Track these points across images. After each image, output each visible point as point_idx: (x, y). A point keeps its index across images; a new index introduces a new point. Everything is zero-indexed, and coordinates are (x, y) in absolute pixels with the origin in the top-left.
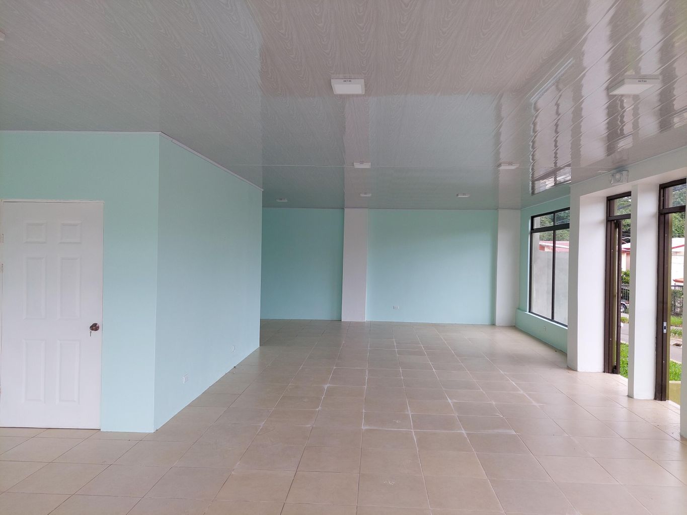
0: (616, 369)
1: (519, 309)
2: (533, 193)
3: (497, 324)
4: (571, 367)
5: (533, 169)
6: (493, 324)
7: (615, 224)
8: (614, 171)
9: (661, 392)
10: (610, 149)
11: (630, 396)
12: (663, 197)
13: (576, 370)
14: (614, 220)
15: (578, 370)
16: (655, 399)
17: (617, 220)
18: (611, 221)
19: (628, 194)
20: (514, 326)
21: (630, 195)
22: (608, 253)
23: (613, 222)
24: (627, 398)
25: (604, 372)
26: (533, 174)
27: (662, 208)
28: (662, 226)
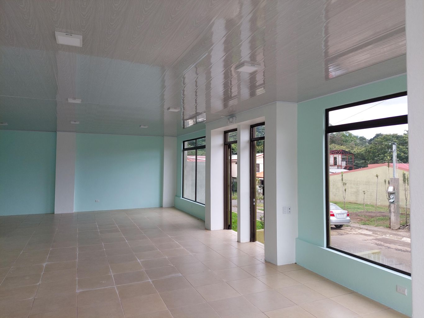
0: (230, 227)
1: (176, 196)
2: (184, 128)
3: (164, 206)
4: (208, 228)
5: (183, 115)
6: (161, 207)
7: (228, 146)
8: (229, 117)
9: (253, 238)
10: (225, 105)
11: (239, 241)
12: (252, 132)
13: (210, 230)
14: (228, 144)
15: (211, 229)
16: (250, 241)
17: (229, 144)
18: (226, 144)
19: (235, 130)
20: (174, 207)
21: (237, 130)
22: (225, 163)
23: (227, 145)
24: (237, 242)
25: (224, 229)
26: (183, 117)
27: (252, 138)
28: (252, 147)
